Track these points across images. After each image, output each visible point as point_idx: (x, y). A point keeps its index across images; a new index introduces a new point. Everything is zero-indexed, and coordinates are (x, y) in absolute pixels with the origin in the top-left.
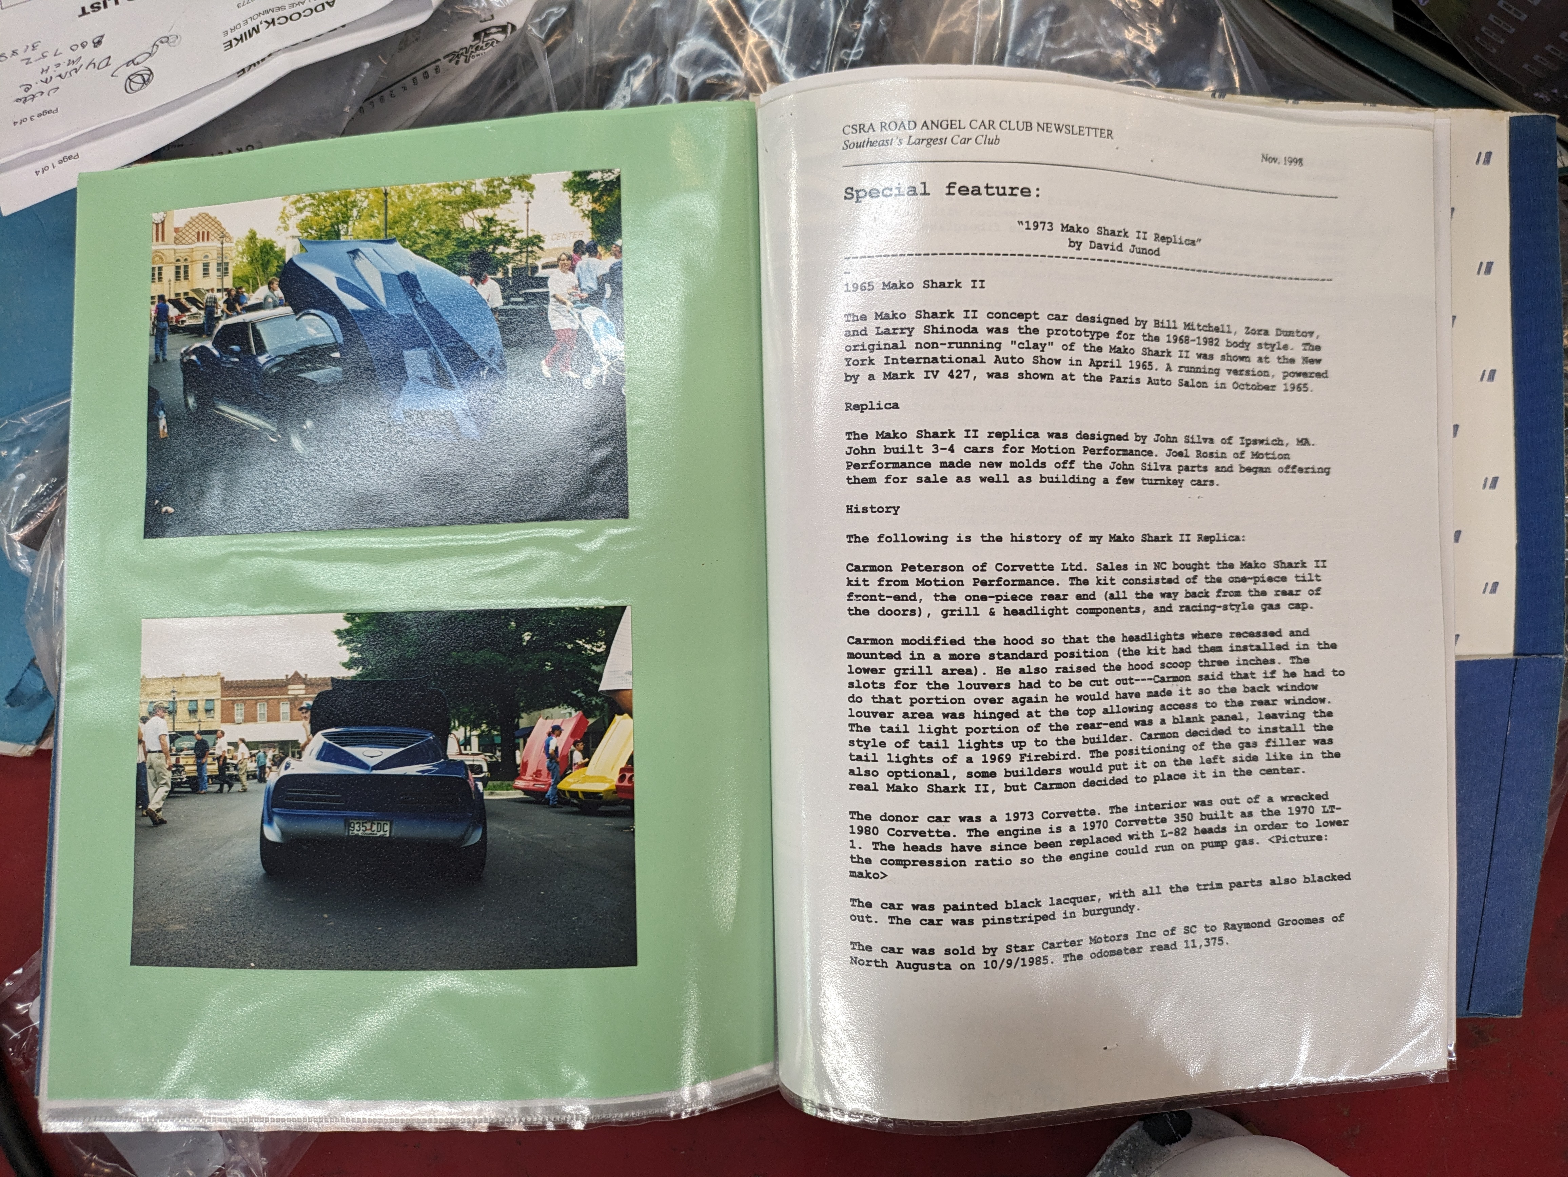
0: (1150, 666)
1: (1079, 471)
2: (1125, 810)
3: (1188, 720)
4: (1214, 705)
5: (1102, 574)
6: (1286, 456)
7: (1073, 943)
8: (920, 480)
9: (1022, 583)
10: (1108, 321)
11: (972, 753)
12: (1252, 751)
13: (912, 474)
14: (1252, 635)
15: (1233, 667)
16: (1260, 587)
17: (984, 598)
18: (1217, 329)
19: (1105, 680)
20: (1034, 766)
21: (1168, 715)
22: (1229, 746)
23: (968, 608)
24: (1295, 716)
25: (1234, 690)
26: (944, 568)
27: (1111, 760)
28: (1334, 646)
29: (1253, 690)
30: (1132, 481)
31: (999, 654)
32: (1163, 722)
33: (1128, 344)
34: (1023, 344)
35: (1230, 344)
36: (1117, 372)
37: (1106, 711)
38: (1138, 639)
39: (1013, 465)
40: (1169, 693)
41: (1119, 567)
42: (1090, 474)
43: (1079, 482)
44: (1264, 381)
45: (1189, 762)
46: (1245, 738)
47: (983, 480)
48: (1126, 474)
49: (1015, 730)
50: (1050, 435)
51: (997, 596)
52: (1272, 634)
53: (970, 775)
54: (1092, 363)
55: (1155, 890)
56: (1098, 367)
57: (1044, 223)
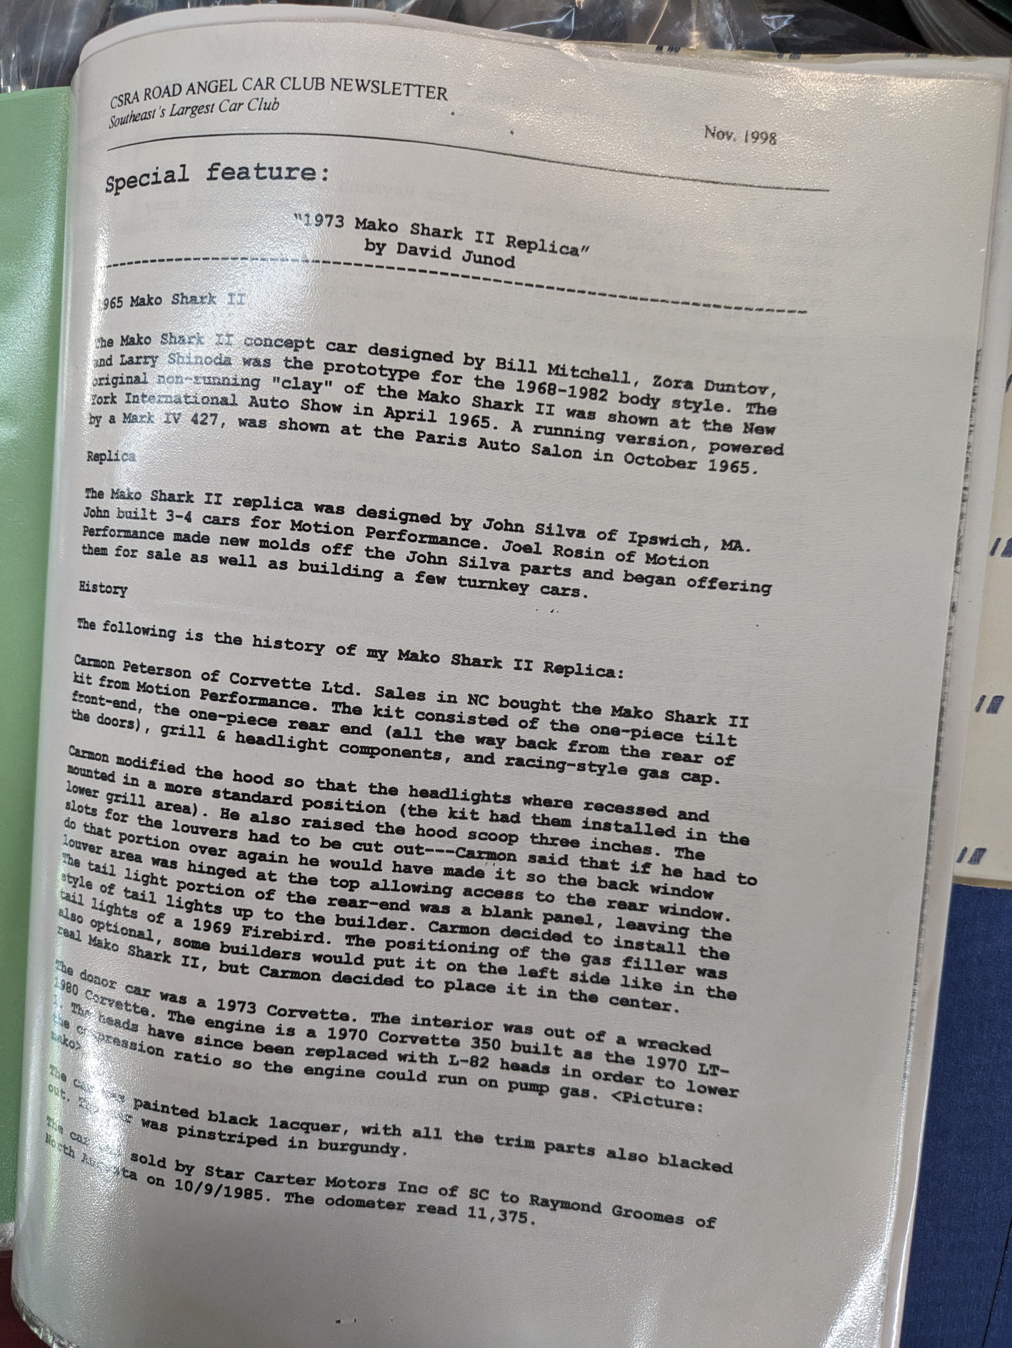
0: (452, 833)
1: (358, 559)
2: (396, 1020)
3: (507, 914)
4: (550, 899)
5: (384, 703)
6: (703, 564)
7: (300, 1181)
8: (150, 554)
9: (263, 702)
10: (418, 356)
11: (182, 914)
12: (603, 971)
13: (143, 546)
14: (619, 809)
15: (585, 851)
16: (640, 744)
17: (213, 717)
18: (605, 377)
19: (377, 845)
20: (262, 944)
21: (476, 904)
22: (566, 957)
23: (192, 727)
24: (673, 930)
25: (583, 882)
26: (169, 672)
27: (379, 951)
28: (745, 841)
29: (613, 885)
30: (442, 580)
31: (225, 792)
32: (466, 911)
33: (451, 390)
34: (289, 382)
35: (624, 398)
36: (429, 428)
37: (375, 886)
38: (434, 794)
39: (264, 544)
40: (480, 874)
41: (411, 696)
42: (374, 565)
43: (356, 575)
44: (677, 454)
45: (503, 971)
46: (593, 950)
47: (223, 560)
48: (431, 570)
49: (239, 893)
50: (319, 508)
51: (229, 716)
52: (652, 812)
53: (177, 942)
54: (389, 412)
55: (432, 1133)
56: (397, 419)
57: (331, 216)
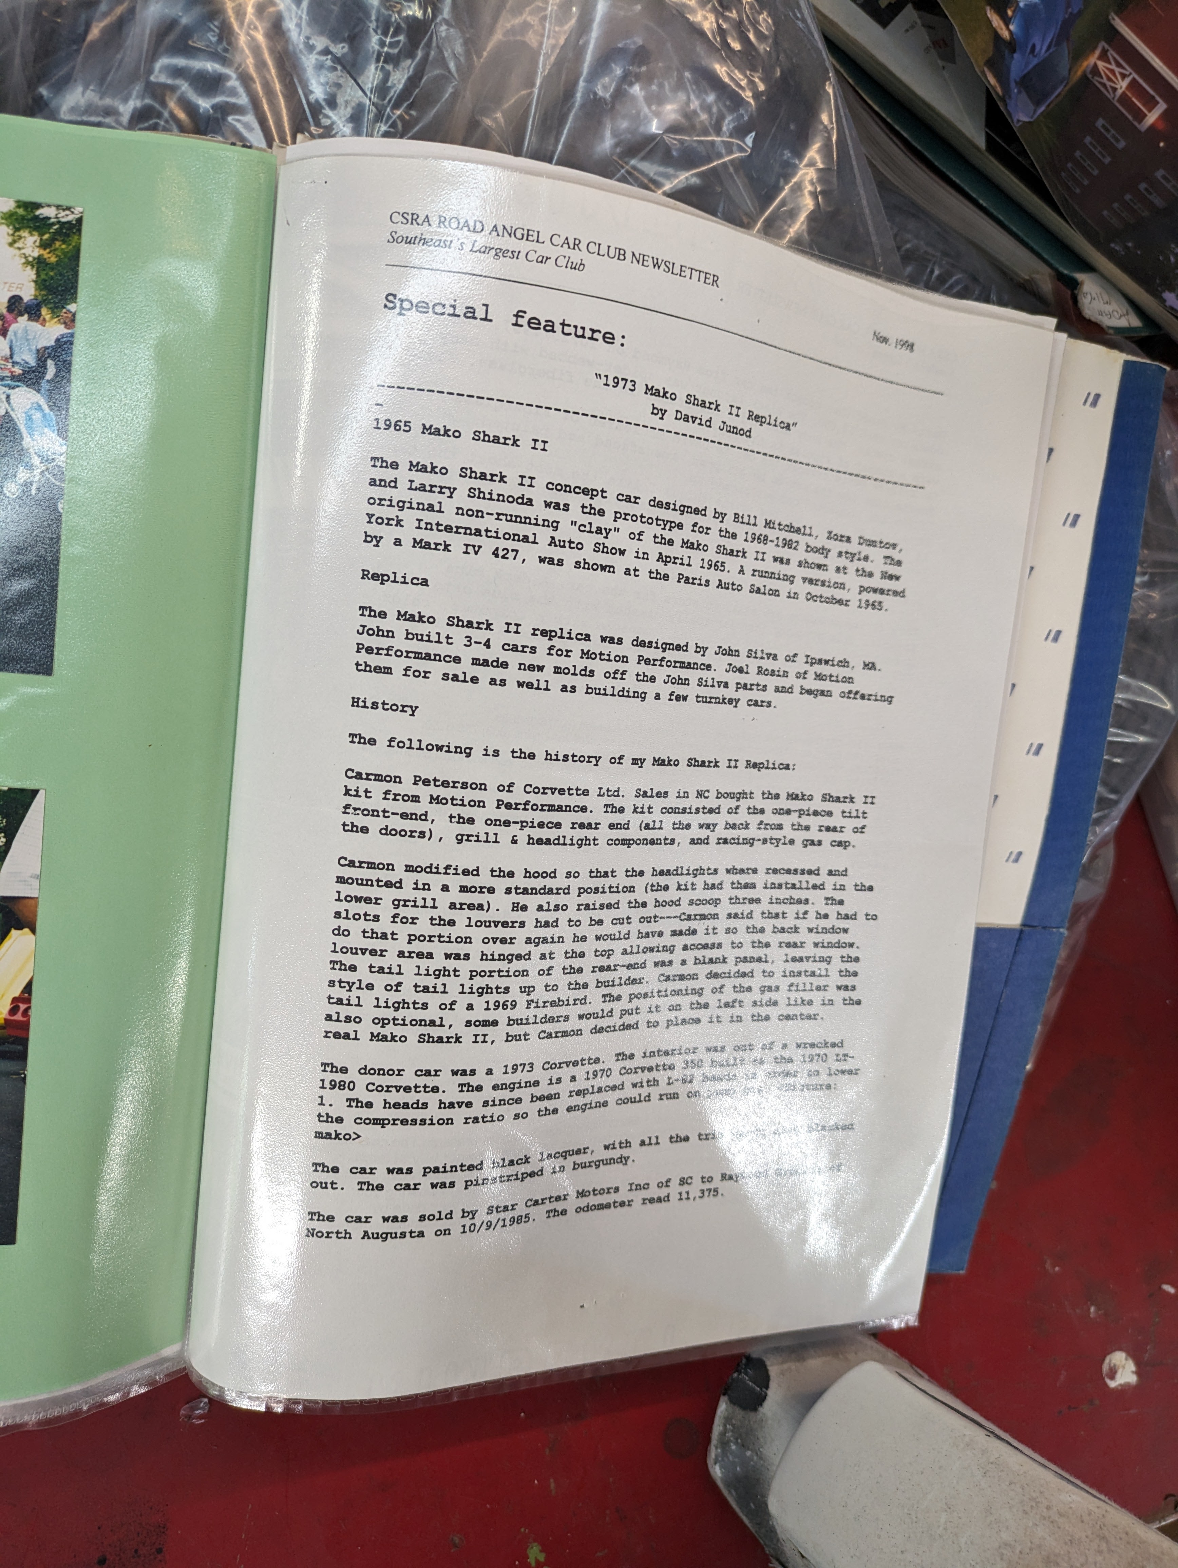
0: (677, 903)
1: (630, 684)
2: (632, 1056)
3: (711, 961)
4: (740, 945)
5: (641, 802)
6: (849, 680)
7: (558, 1198)
8: (445, 677)
9: (552, 808)
10: (684, 509)
11: (474, 999)
12: (773, 996)
13: (437, 669)
14: (788, 872)
15: (765, 906)
16: (804, 820)
17: (507, 823)
18: (798, 530)
19: (628, 918)
20: (541, 1013)
21: (690, 956)
22: (749, 989)
23: (487, 834)
24: (822, 959)
25: (762, 930)
26: (465, 785)
27: (624, 1004)
28: (870, 888)
29: (783, 930)
30: (685, 698)
31: (517, 888)
32: (684, 962)
33: (703, 539)
34: (585, 526)
35: (809, 549)
36: (687, 572)
37: (625, 952)
38: (669, 873)
39: (557, 670)
40: (694, 932)
41: (659, 795)
42: (641, 687)
43: (628, 696)
44: (839, 594)
45: (706, 1006)
46: (768, 982)
47: (520, 684)
48: (680, 690)
49: (525, 973)
50: (603, 639)
51: (522, 822)
52: (810, 872)
53: (468, 1023)
54: (660, 558)
55: (654, 1141)
56: (666, 563)
57: (626, 380)
